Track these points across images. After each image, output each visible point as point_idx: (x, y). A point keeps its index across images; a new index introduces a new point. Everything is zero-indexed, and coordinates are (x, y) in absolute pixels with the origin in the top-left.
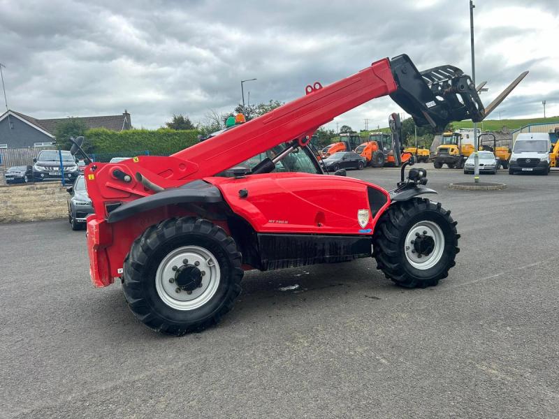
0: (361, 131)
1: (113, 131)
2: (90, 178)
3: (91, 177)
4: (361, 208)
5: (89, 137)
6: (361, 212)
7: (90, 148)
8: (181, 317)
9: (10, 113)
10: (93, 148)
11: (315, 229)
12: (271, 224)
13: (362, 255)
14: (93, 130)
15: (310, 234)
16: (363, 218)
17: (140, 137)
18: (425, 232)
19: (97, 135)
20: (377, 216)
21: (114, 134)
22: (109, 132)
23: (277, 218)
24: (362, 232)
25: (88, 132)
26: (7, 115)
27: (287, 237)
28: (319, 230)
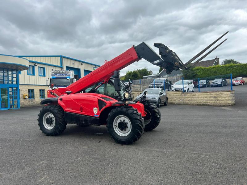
1: (205, 67)
4: (95, 107)
5: (195, 70)
6: (95, 108)
7: (194, 75)
8: (46, 131)
10: (196, 75)
11: (80, 113)
12: (68, 109)
13: (95, 124)
14: (197, 67)
15: (79, 114)
16: (95, 111)
17: (217, 69)
18: (124, 120)
19: (198, 69)
20: (101, 111)
21: (205, 69)
22: (203, 68)
23: (69, 107)
24: (95, 116)
25: (194, 69)
27: (71, 114)
28: (81, 113)
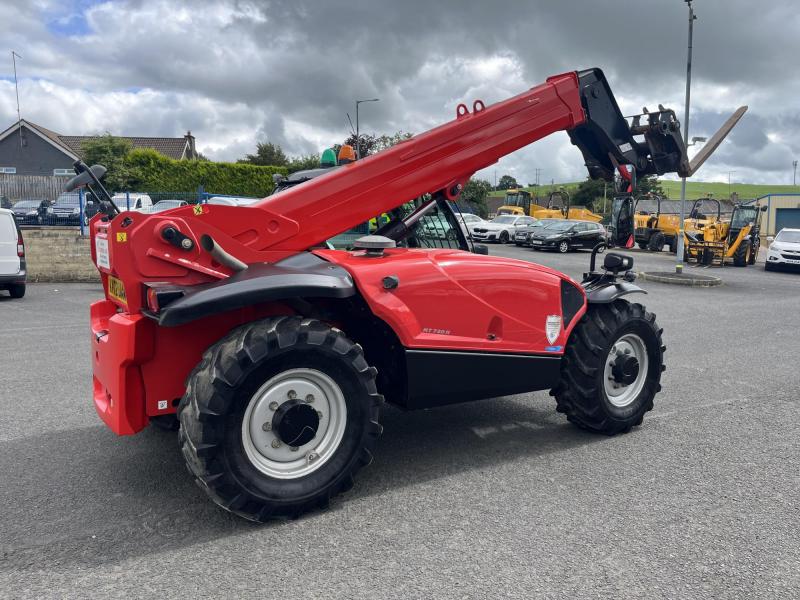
0: (530, 185)
2: (119, 239)
3: (122, 237)
6: (551, 319)
9: (22, 124)
26: (17, 127)
